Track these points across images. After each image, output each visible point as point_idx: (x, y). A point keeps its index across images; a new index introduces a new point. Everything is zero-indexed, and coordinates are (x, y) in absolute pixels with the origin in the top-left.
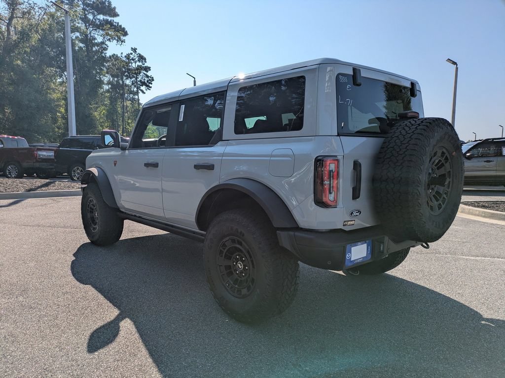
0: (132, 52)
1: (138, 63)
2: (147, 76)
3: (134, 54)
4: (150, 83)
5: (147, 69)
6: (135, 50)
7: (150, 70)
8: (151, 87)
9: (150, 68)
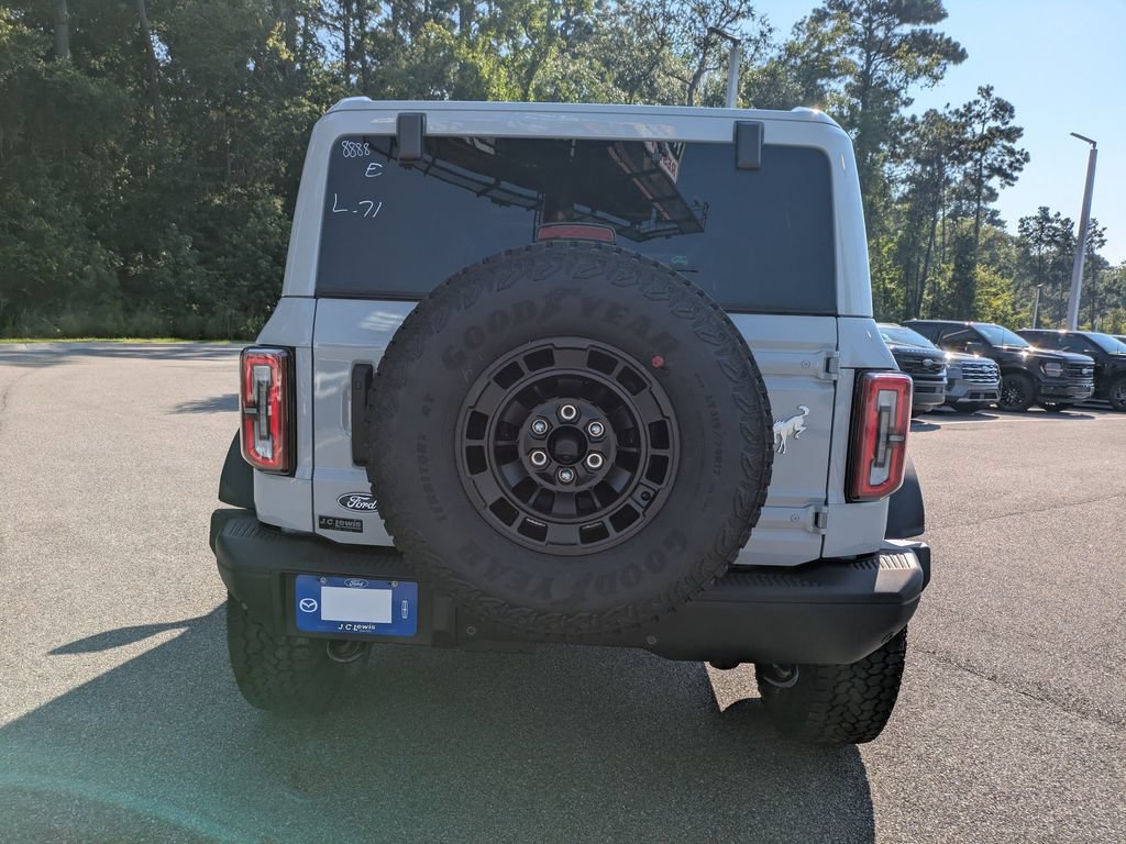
0: (979, 97)
1: (992, 124)
2: (1011, 152)
3: (983, 101)
4: (1016, 169)
5: (1015, 133)
6: (986, 92)
7: (1022, 135)
8: (1016, 179)
9: (1021, 129)
